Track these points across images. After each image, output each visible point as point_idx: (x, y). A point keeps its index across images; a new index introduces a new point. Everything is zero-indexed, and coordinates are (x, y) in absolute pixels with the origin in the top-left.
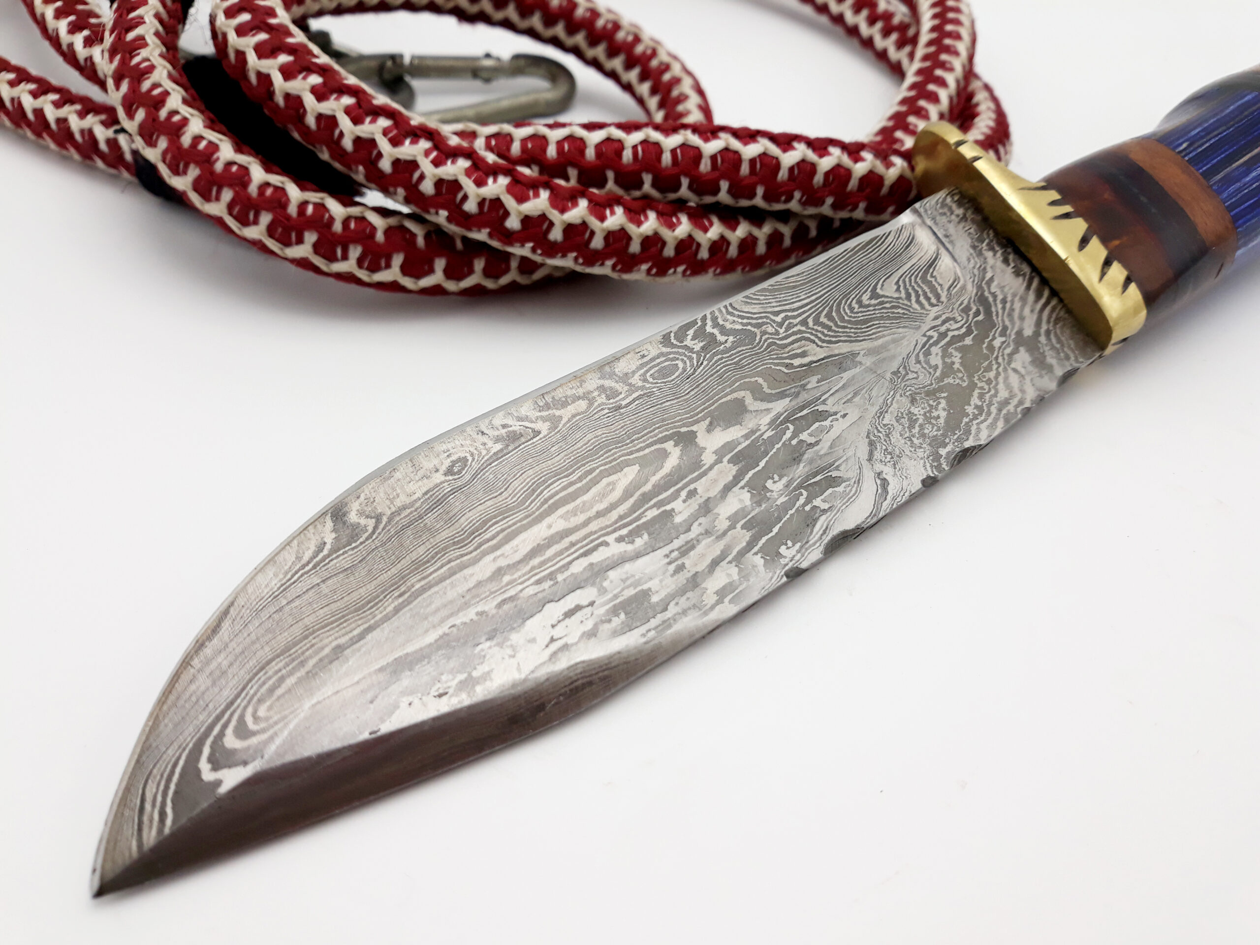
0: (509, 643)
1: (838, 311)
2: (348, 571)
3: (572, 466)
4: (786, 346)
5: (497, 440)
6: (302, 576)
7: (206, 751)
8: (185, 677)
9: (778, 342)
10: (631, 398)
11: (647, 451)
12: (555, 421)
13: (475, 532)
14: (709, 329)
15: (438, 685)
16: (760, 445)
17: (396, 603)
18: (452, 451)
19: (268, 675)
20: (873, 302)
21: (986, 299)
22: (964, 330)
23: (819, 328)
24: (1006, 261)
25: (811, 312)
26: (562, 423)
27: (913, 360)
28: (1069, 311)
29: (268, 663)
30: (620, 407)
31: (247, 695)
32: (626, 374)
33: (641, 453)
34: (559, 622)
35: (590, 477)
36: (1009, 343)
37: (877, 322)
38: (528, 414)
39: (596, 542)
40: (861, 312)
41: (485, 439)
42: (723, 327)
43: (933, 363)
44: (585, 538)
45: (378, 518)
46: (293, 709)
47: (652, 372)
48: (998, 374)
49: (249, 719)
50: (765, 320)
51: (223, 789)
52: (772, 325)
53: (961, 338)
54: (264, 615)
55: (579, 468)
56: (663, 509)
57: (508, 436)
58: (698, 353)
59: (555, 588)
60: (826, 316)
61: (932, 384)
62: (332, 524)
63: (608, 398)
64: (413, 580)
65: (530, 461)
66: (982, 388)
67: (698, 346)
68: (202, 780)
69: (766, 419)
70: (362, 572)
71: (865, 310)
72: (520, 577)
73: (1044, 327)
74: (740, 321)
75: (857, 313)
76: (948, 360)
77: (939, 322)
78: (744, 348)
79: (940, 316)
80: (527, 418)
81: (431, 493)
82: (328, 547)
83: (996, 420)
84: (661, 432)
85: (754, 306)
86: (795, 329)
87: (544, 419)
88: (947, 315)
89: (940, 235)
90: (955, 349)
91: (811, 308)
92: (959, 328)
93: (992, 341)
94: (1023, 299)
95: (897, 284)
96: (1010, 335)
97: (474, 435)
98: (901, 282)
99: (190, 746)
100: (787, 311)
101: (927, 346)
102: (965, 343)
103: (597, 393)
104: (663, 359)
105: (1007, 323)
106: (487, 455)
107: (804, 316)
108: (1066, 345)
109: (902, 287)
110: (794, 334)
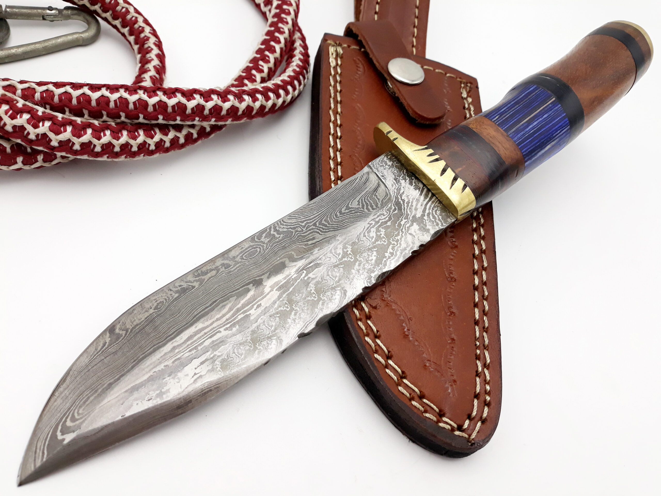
0: (177, 377)
1: (330, 218)
2: (115, 353)
3: (207, 300)
4: (306, 236)
5: (176, 292)
6: (97, 356)
7: (60, 428)
8: (52, 400)
9: (302, 235)
10: (235, 267)
11: (241, 289)
12: (201, 282)
13: (165, 332)
14: (272, 232)
15: (148, 396)
16: (291, 281)
17: (132, 365)
18: (158, 299)
19: (83, 397)
20: (347, 211)
21: (400, 203)
22: (387, 218)
23: (321, 226)
24: (411, 184)
25: (318, 219)
26: (205, 281)
27: (362, 235)
28: (440, 202)
29: (84, 392)
30: (230, 272)
31: (75, 405)
32: (234, 257)
33: (238, 291)
34: (198, 366)
35: (215, 304)
36: (409, 222)
37: (347, 220)
38: (190, 280)
39: (216, 332)
40: (341, 217)
41: (171, 292)
42: (279, 231)
43: (371, 235)
44: (211, 330)
45: (127, 330)
46: (92, 409)
47: (245, 255)
48: (402, 236)
49: (76, 415)
50: (297, 225)
51: (66, 442)
52: (300, 227)
53: (386, 222)
54: (82, 374)
55: (210, 300)
56: (246, 314)
57: (181, 290)
58: (267, 244)
59: (197, 353)
60: (325, 220)
61: (370, 245)
62: (109, 335)
63: (225, 268)
64: (140, 354)
65: (190, 299)
66: (394, 244)
67: (267, 240)
68: (58, 439)
69: (294, 269)
70: (120, 353)
71: (343, 215)
72: (182, 350)
73: (427, 211)
74: (286, 227)
75: (339, 217)
76: (378, 233)
77: (376, 216)
78: (287, 239)
79: (377, 214)
80: (190, 282)
81: (148, 318)
82: (107, 344)
83: (399, 258)
84: (247, 281)
85: (293, 220)
86: (311, 228)
87: (197, 281)
88: (380, 213)
89: (380, 176)
90: (382, 228)
91: (318, 217)
92: (385, 218)
93: (401, 221)
94: (418, 200)
95: (359, 201)
96: (410, 218)
97: (167, 291)
98: (360, 200)
99: (54, 426)
100: (308, 220)
101: (369, 228)
102: (387, 224)
103: (220, 267)
104: (251, 248)
105: (409, 212)
106: (172, 299)
107: (315, 222)
108: (437, 219)
109: (360, 203)
110: (310, 230)
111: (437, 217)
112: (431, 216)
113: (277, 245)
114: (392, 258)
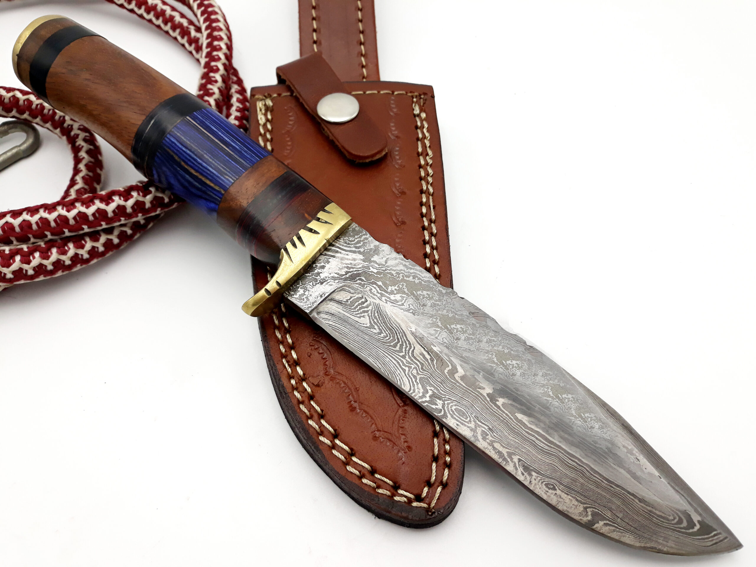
1: (389, 342)
2: (611, 510)
3: (529, 441)
4: (421, 363)
5: (530, 475)
6: (620, 526)
7: (691, 531)
8: (672, 551)
9: (420, 367)
10: (483, 425)
11: (506, 412)
12: (510, 455)
13: (575, 469)
14: (428, 399)
15: (635, 462)
17: (616, 488)
18: (544, 491)
19: (659, 522)
20: (376, 327)
21: (351, 276)
22: (374, 286)
23: (404, 350)
24: (323, 267)
25: (395, 355)
26: (509, 451)
27: (403, 307)
29: (655, 523)
30: (490, 429)
31: (669, 526)
32: (470, 430)
33: (509, 414)
35: (530, 432)
36: (372, 265)
37: (388, 324)
38: (512, 466)
40: (385, 332)
41: (533, 480)
42: (423, 393)
43: (400, 298)
45: (586, 508)
47: (464, 419)
48: (391, 269)
49: (676, 521)
50: (410, 375)
52: (412, 371)
53: (379, 287)
55: (527, 437)
57: (527, 471)
58: (444, 401)
60: (395, 347)
61: (412, 298)
62: (596, 524)
63: (487, 435)
64: (604, 485)
65: (534, 458)
66: (403, 276)
67: (440, 403)
70: (609, 505)
71: (383, 330)
73: (354, 249)
74: (416, 386)
75: (387, 334)
76: (395, 292)
77: (375, 297)
78: (431, 381)
79: (371, 296)
80: (515, 466)
82: (605, 522)
83: (416, 270)
84: (494, 409)
85: (404, 381)
86: (409, 360)
87: (512, 459)
88: (369, 293)
89: (322, 299)
90: (388, 289)
91: (393, 355)
92: (375, 288)
93: (374, 273)
94: (342, 259)
95: (360, 317)
96: (367, 265)
97: (533, 485)
98: (357, 316)
99: (692, 537)
100: (400, 365)
101: (392, 301)
102: (382, 285)
103: (488, 441)
104: (455, 416)
105: (360, 266)
106: (539, 477)
107: (400, 357)
108: (359, 239)
109: (361, 315)
110: (412, 360)
111: (358, 240)
112: (358, 245)
113: (442, 390)
114: (419, 276)
